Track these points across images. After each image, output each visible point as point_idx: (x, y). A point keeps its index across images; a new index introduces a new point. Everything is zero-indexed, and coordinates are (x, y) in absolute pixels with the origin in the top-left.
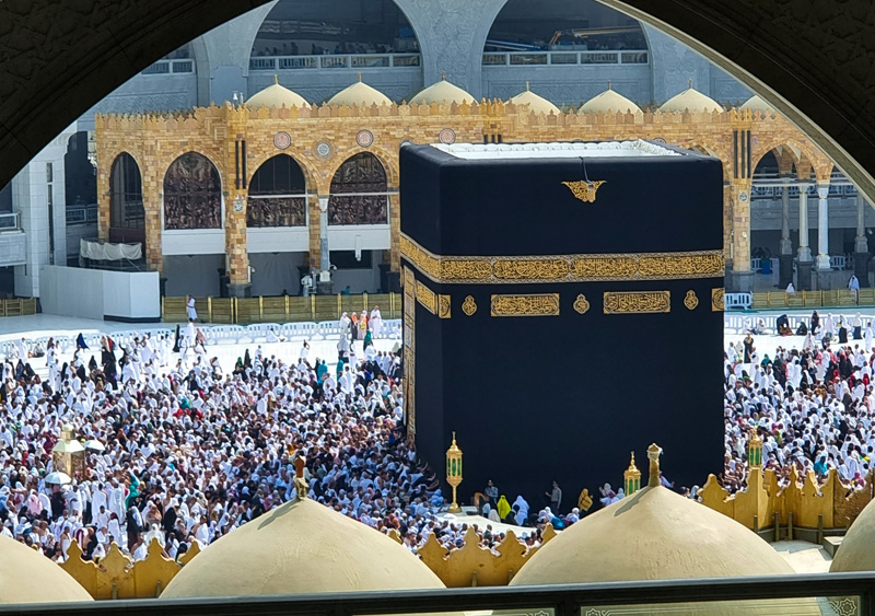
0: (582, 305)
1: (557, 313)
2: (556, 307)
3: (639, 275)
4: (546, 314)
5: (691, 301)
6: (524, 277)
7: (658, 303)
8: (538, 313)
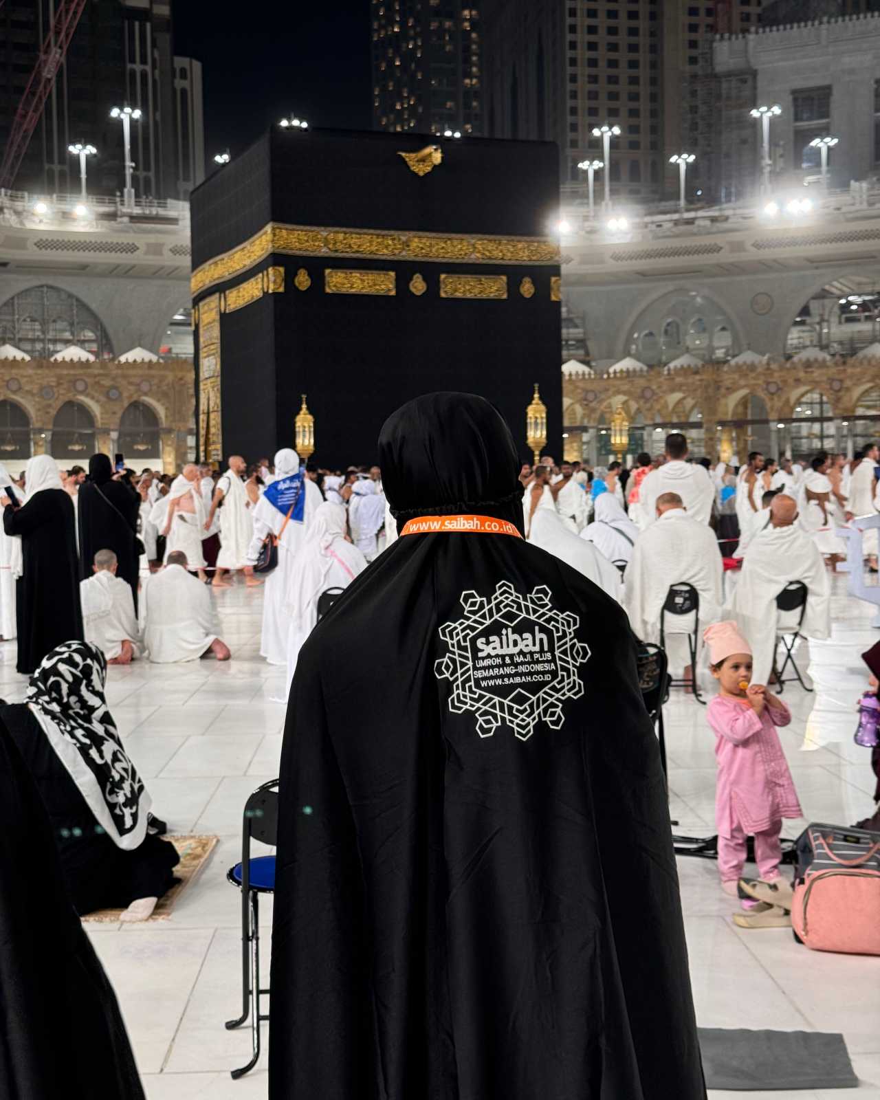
0: (418, 286)
1: (393, 293)
2: (391, 286)
3: (475, 257)
4: (382, 293)
5: (527, 289)
6: (357, 252)
7: (495, 288)
8: (373, 291)
